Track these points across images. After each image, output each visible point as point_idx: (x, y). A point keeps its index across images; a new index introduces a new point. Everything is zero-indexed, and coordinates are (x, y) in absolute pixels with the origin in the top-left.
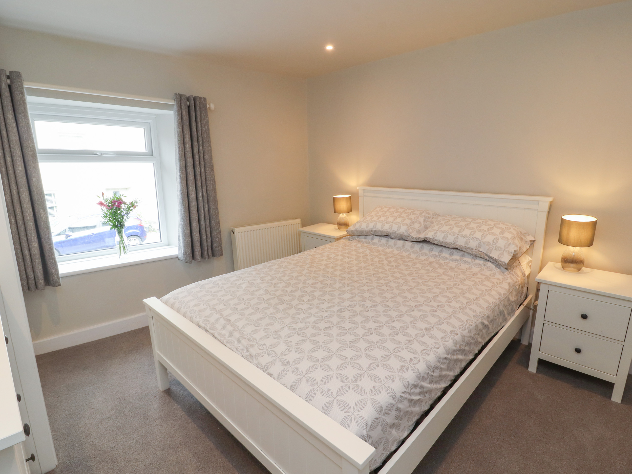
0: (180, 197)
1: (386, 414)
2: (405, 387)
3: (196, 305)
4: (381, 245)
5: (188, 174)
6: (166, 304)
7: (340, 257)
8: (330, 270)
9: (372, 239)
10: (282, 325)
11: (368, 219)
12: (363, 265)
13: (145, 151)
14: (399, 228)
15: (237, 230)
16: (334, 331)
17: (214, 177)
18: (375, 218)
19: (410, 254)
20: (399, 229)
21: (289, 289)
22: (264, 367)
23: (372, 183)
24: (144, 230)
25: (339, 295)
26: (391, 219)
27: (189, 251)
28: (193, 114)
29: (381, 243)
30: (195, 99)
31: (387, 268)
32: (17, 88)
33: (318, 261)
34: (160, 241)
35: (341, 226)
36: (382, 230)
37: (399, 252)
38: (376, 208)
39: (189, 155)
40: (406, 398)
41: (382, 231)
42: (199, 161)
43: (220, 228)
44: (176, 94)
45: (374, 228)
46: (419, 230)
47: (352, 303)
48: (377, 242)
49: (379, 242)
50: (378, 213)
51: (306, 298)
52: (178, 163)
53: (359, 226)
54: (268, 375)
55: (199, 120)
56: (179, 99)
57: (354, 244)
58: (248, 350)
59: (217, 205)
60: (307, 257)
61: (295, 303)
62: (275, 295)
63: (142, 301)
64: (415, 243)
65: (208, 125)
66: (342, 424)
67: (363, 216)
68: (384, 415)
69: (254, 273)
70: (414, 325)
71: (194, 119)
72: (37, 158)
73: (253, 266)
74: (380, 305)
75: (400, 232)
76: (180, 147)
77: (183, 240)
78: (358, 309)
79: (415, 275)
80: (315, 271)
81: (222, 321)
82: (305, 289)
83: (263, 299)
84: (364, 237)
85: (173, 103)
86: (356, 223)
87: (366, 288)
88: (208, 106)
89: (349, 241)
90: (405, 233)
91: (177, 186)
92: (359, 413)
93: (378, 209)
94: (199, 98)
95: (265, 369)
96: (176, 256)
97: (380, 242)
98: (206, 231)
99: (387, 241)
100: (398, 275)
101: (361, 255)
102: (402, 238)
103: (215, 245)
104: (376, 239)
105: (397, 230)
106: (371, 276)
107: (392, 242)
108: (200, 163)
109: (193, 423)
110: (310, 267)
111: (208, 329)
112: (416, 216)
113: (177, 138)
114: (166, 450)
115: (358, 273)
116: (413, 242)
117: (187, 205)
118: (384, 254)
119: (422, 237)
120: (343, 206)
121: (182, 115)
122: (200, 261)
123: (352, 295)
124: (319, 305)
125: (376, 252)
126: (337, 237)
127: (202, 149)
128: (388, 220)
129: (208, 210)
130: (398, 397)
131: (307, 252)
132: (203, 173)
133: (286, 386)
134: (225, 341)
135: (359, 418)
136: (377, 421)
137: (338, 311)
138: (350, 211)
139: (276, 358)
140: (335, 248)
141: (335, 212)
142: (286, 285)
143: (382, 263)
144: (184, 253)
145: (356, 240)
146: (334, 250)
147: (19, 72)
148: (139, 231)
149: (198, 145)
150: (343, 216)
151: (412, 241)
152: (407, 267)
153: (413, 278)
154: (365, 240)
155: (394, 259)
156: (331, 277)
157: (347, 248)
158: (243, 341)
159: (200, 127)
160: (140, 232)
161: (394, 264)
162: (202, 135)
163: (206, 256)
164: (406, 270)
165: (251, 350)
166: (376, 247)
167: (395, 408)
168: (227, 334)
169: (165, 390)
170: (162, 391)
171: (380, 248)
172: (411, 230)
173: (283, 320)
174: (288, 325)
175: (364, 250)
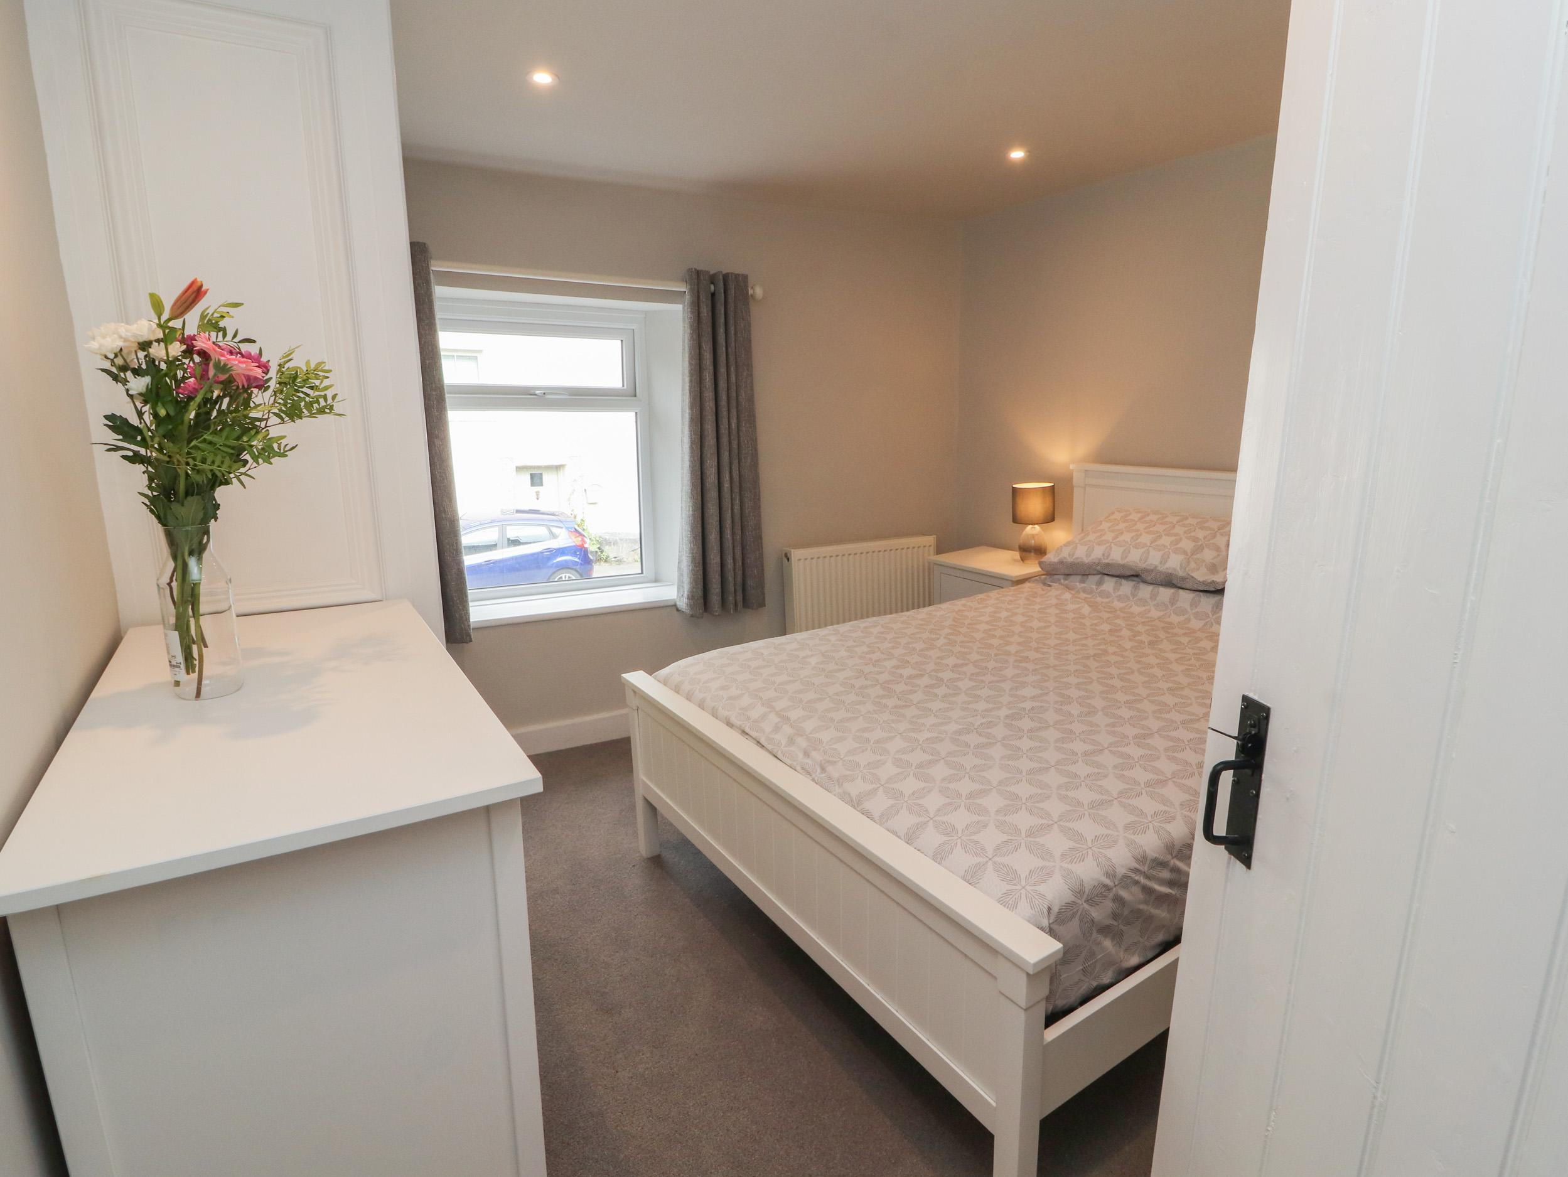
0: (688, 481)
1: (1090, 901)
2: (1137, 860)
3: (723, 688)
4: (1120, 598)
5: (706, 433)
6: (665, 685)
7: (1020, 619)
8: (995, 642)
9: (1100, 583)
10: (890, 732)
11: (1092, 537)
12: (1071, 636)
13: (621, 386)
14: (1165, 559)
15: (796, 554)
16: (997, 752)
17: (756, 439)
18: (1109, 536)
19: (1189, 620)
20: (1163, 561)
21: (907, 672)
22: (854, 800)
23: (1107, 456)
24: (589, 557)
25: (1011, 689)
26: (1146, 539)
27: (700, 593)
28: (721, 309)
29: (1119, 593)
30: (726, 277)
31: (1128, 645)
32: (420, 272)
33: (970, 624)
34: (640, 572)
35: (1027, 554)
36: (1125, 562)
37: (1161, 614)
38: (1113, 513)
39: (709, 394)
40: (1137, 882)
41: (1123, 566)
42: (728, 406)
43: (762, 548)
44: (690, 270)
45: (1104, 558)
46: (1214, 565)
47: (1040, 704)
48: (1111, 591)
49: (1114, 589)
50: (1118, 525)
51: (942, 691)
52: (688, 411)
53: (1069, 554)
54: (863, 814)
55: (731, 321)
56: (696, 281)
57: (1056, 593)
58: (823, 770)
59: (759, 499)
60: (946, 614)
61: (917, 697)
62: (877, 680)
63: (620, 678)
64: (1201, 594)
65: (749, 331)
66: (1001, 902)
67: (1082, 530)
68: (1087, 901)
69: (833, 638)
70: (1172, 754)
71: (722, 320)
72: (445, 403)
73: (831, 627)
74: (1100, 713)
75: (1167, 568)
76: (693, 378)
77: (689, 569)
78: (1051, 716)
79: (1193, 661)
80: (963, 642)
81: (773, 718)
82: (940, 675)
83: (853, 686)
84: (1079, 577)
85: (683, 288)
86: (1061, 546)
87: (1073, 680)
88: (750, 292)
89: (1044, 587)
90: (1179, 571)
91: (683, 458)
92: (1036, 888)
93: (1117, 516)
94: (733, 276)
95: (856, 803)
96: (672, 603)
97: (1118, 590)
98: (734, 553)
99: (1135, 588)
100: (1152, 660)
101: (1071, 616)
102: (1170, 582)
103: (750, 583)
104: (1109, 584)
105: (1161, 563)
106: (1088, 658)
107: (1146, 591)
108: (729, 411)
109: (705, 919)
110: (951, 634)
111: (747, 730)
112: (1209, 532)
113: (687, 359)
114: (658, 956)
115: (1058, 651)
116: (1198, 593)
117: (699, 498)
118: (1124, 617)
119: (1218, 581)
120: (1035, 507)
121: (699, 313)
122: (719, 615)
123: (1041, 692)
124: (969, 704)
125: (1105, 611)
126: (1017, 576)
127: (734, 381)
128: (1139, 541)
129: (741, 510)
130: (1119, 875)
131: (944, 606)
132: (734, 432)
133: (895, 833)
134: (779, 752)
135: (1036, 897)
136: (1071, 908)
137: (1007, 717)
138: (1050, 518)
139: (878, 785)
140: (1011, 598)
141: (1015, 520)
142: (899, 664)
143: (1119, 634)
144: (688, 595)
145: (1061, 584)
146: (1008, 604)
147: (425, 244)
148: (579, 559)
149: (727, 375)
150: (1032, 530)
151: (1195, 589)
152: (1175, 647)
153: (1187, 667)
154: (1083, 585)
155: (1147, 628)
156: (996, 655)
157: (1038, 600)
158: (814, 754)
159: (733, 336)
160: (580, 562)
161: (1145, 638)
162: (735, 352)
163: (732, 606)
164: (1174, 651)
165: (830, 769)
166: (1106, 600)
167: (1111, 895)
168: (784, 741)
169: (652, 857)
170: (645, 857)
171: (1117, 604)
172: (1193, 565)
173: (893, 725)
174: (904, 734)
175: (1078, 606)
